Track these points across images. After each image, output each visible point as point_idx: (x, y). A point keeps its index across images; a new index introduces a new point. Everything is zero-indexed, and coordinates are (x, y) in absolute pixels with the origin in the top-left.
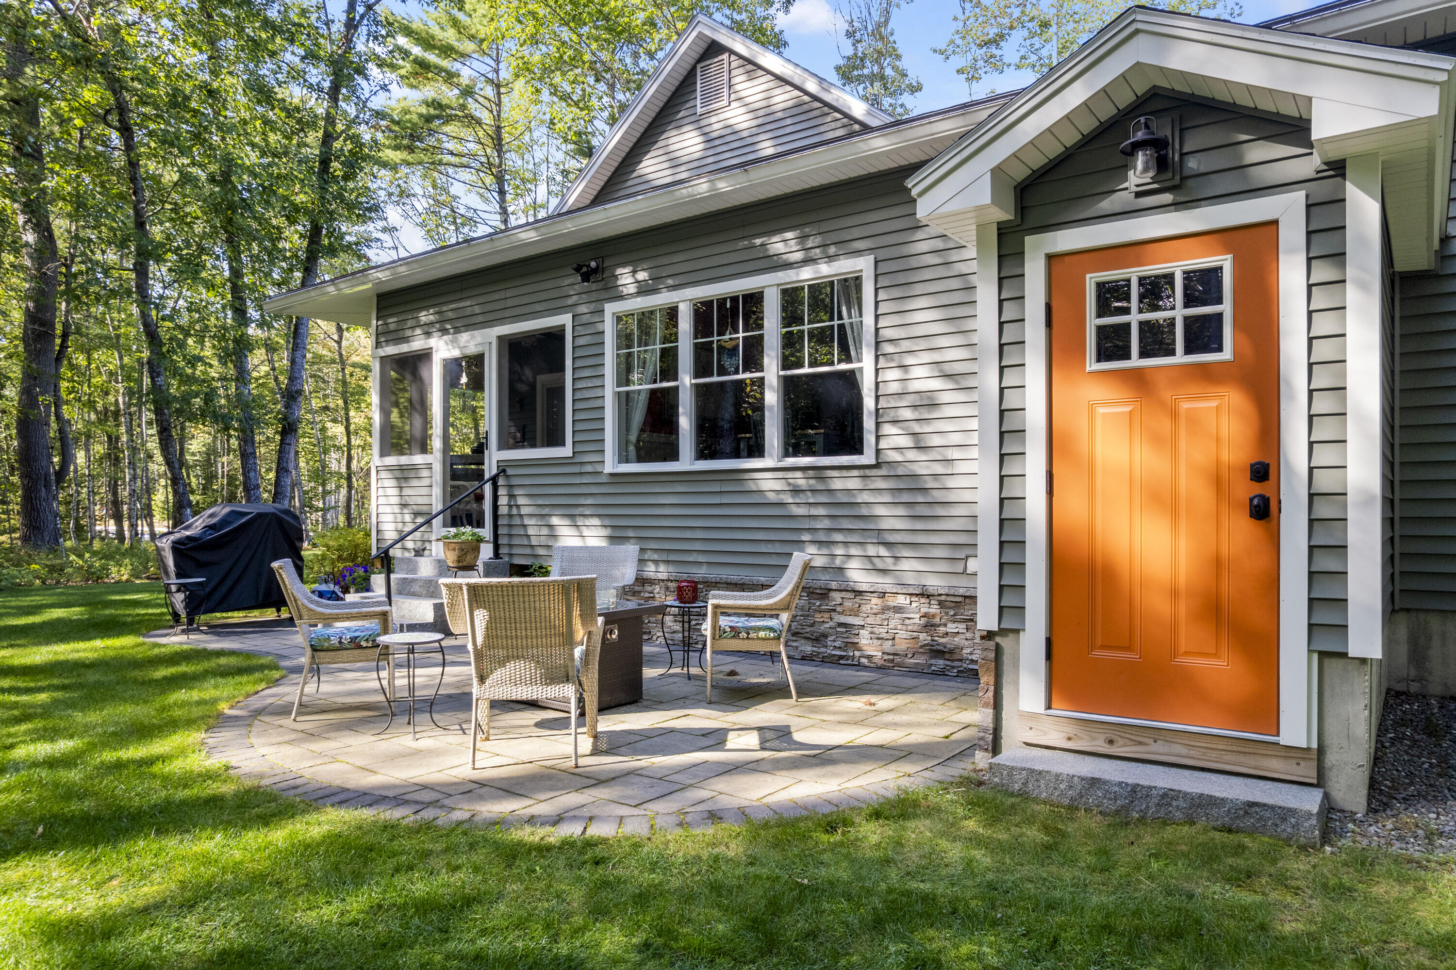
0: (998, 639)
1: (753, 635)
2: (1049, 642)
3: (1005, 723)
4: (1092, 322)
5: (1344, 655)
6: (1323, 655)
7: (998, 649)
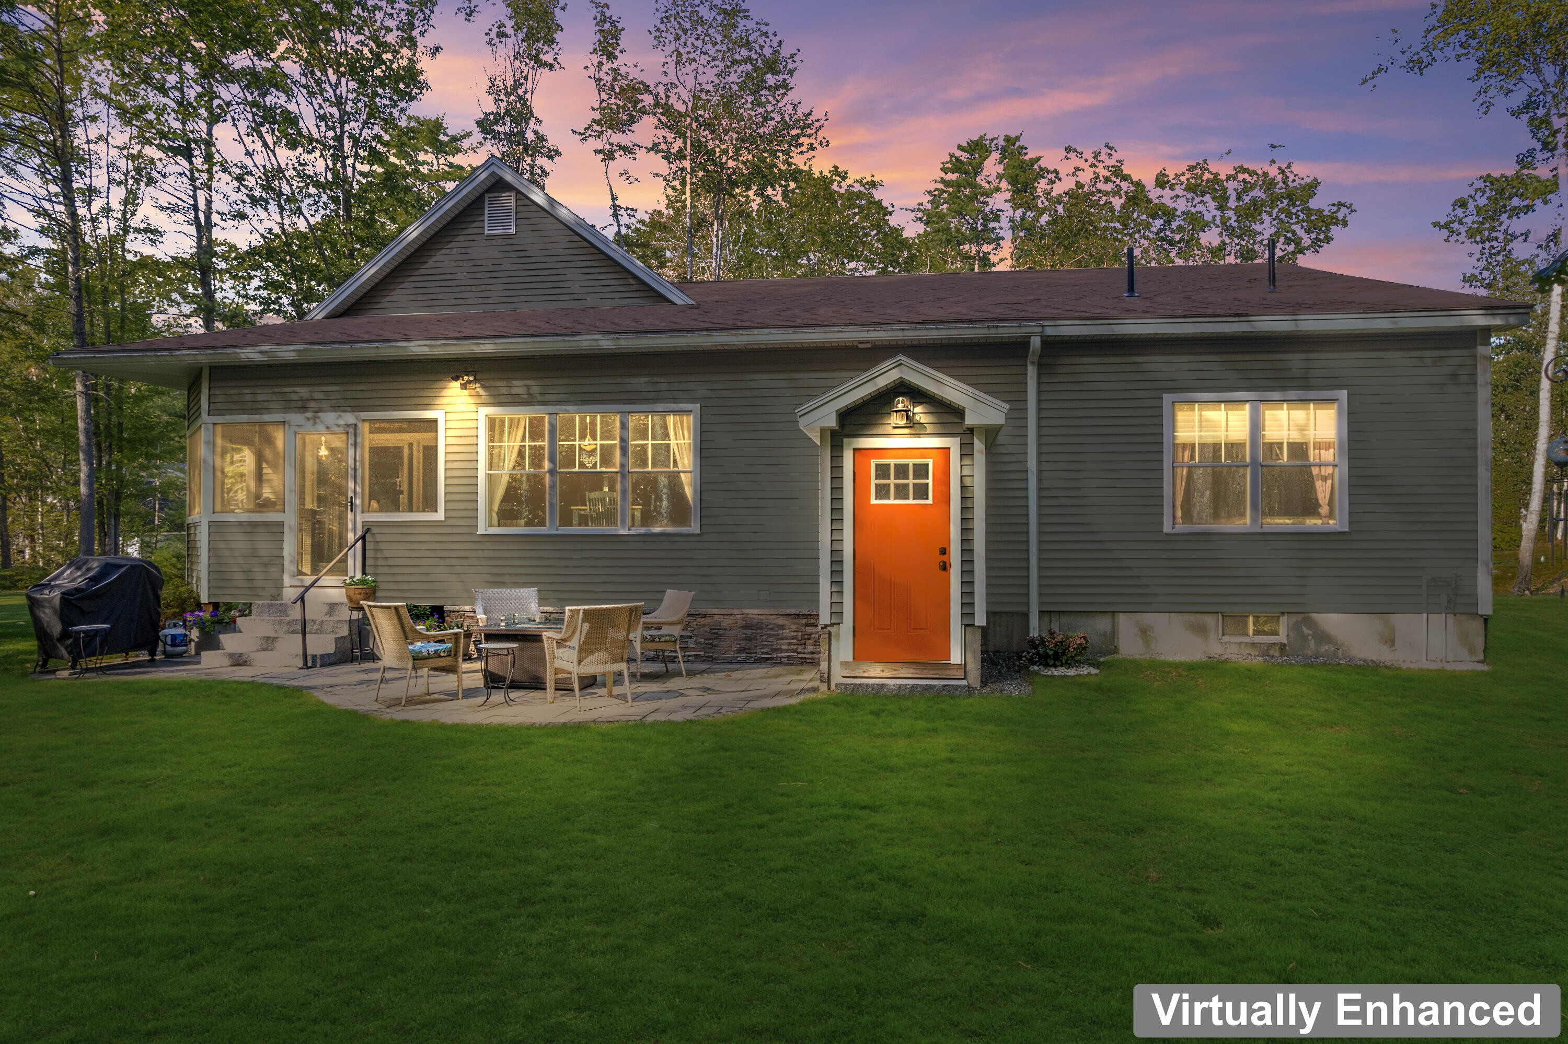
0: (829, 628)
1: (662, 639)
2: (854, 627)
3: (832, 668)
4: (873, 482)
5: (973, 625)
6: (966, 625)
7: (830, 633)
